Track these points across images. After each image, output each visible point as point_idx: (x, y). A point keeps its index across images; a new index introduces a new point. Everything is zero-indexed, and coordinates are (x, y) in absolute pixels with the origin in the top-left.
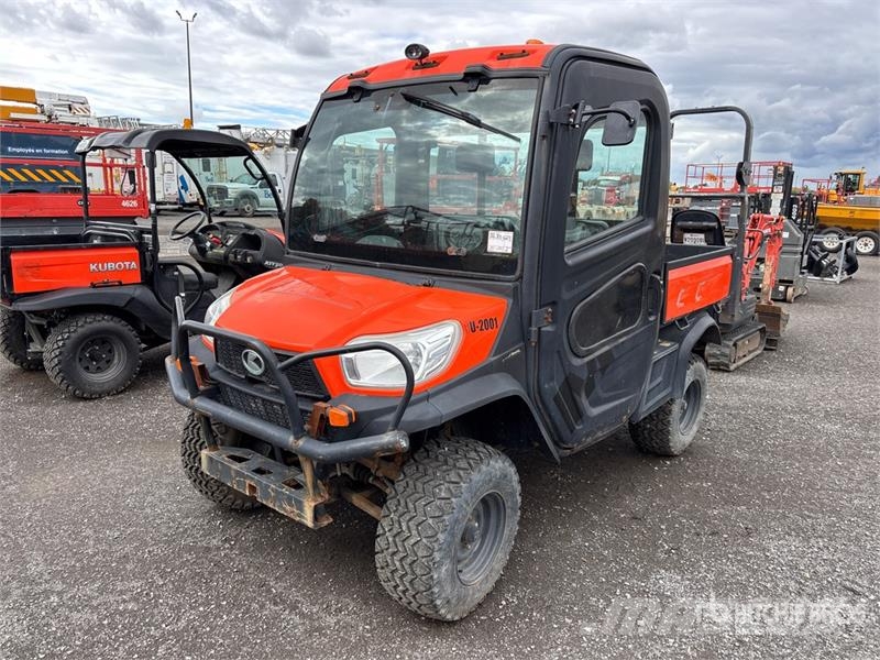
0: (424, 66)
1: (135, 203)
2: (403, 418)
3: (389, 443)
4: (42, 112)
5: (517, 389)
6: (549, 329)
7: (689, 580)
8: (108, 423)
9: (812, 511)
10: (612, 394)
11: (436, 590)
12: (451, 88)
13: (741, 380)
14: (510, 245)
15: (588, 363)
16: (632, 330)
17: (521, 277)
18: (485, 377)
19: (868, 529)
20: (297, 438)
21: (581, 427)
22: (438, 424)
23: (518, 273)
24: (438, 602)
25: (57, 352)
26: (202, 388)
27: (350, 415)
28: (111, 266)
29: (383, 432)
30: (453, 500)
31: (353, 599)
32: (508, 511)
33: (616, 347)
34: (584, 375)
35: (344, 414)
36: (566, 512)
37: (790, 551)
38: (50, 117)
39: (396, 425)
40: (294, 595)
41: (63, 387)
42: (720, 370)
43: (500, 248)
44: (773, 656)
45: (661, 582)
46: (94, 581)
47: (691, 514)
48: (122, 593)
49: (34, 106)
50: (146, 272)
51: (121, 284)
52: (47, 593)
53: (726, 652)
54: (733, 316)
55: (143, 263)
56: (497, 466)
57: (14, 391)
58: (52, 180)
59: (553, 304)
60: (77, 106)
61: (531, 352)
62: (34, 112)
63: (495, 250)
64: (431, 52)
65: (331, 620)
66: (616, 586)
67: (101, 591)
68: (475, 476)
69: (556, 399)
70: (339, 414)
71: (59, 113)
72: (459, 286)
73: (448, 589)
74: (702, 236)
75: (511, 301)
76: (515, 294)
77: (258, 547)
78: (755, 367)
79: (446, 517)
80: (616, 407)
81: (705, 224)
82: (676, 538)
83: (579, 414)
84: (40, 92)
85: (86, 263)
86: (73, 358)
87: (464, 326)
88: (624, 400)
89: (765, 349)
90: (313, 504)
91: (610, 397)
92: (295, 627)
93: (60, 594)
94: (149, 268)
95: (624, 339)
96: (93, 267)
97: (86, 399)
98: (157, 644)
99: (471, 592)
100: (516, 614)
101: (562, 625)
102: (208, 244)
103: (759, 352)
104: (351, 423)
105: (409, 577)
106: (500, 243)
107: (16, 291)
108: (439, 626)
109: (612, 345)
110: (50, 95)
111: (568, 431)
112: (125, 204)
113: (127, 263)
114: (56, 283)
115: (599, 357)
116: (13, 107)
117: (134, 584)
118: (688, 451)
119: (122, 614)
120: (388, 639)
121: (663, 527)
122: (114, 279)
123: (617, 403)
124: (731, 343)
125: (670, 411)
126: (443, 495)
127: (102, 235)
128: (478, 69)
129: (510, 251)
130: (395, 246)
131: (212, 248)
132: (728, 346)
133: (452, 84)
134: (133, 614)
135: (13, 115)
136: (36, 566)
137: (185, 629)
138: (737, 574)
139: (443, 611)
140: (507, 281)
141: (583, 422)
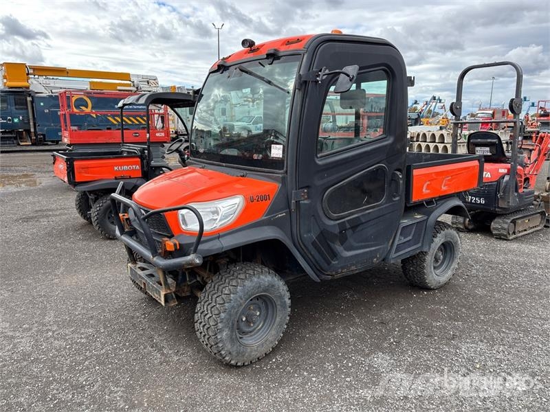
0: (252, 51)
1: (163, 134)
2: (199, 248)
3: (190, 260)
4: (134, 86)
5: (277, 235)
6: (306, 202)
7: (394, 360)
8: (116, 252)
9: (509, 329)
10: (363, 244)
11: (220, 345)
12: (260, 63)
13: (514, 246)
14: (281, 152)
15: (338, 224)
16: (378, 206)
17: (286, 172)
18: (258, 228)
19: (543, 343)
20: (153, 257)
21: (336, 262)
22: (220, 251)
23: (285, 169)
24: (223, 352)
25: (96, 213)
26: (126, 230)
27: (175, 245)
28: (125, 168)
29: (189, 255)
30: (232, 295)
31: (193, 349)
32: (278, 307)
33: (362, 215)
34: (337, 231)
35: (172, 244)
36: (341, 316)
37: (475, 351)
38: (137, 88)
39: (195, 251)
40: (164, 344)
41: (100, 232)
42: (501, 239)
43: (277, 154)
44: (422, 408)
45: (375, 359)
46: (72, 327)
47: (420, 324)
48: (82, 334)
49: (130, 82)
50: (145, 171)
51: (130, 178)
52: (48, 331)
53: (392, 402)
54: (509, 202)
55: (142, 167)
56: (266, 279)
57: (80, 233)
58: (137, 123)
59: (307, 187)
60: (152, 81)
61: (294, 216)
62: (129, 85)
63: (275, 156)
64: (256, 44)
65: (176, 358)
66: (346, 358)
67: (73, 332)
68: (247, 283)
69: (314, 243)
70: (170, 244)
71: (142, 86)
72: (258, 177)
73: (228, 346)
74: (488, 149)
75: (281, 185)
76: (283, 181)
77: (158, 318)
78: (531, 238)
79: (226, 304)
80: (367, 253)
81: (489, 140)
82: (402, 337)
83: (334, 255)
84: (133, 75)
85: (113, 166)
86: (104, 217)
87: (246, 199)
88: (374, 248)
89: (545, 226)
90: (164, 293)
91: (362, 246)
92: (156, 359)
93: (53, 332)
94: (145, 169)
95: (371, 210)
96: (116, 168)
97: (111, 239)
98: (86, 359)
99: (249, 350)
100: (277, 366)
101: (300, 375)
102: (186, 156)
103: (539, 228)
104: (176, 249)
105: (207, 337)
106: (276, 152)
107: (77, 181)
108: (231, 368)
109: (360, 214)
110: (138, 76)
111: (326, 265)
112: (157, 135)
113: (134, 166)
114: (97, 177)
115: (348, 221)
116: (119, 83)
117: (90, 330)
118: (443, 287)
119: (77, 344)
120: (200, 371)
121: (397, 329)
122: (127, 175)
123: (368, 250)
124: (509, 221)
125: (425, 259)
126: (226, 292)
127: (128, 152)
128: (272, 52)
129: (281, 156)
130: (236, 154)
131: (188, 158)
132: (507, 223)
133: (260, 61)
134: (83, 344)
135: (119, 88)
136: (49, 318)
137: (103, 354)
138: (429, 361)
139: (227, 358)
140: (279, 173)
141: (337, 259)
